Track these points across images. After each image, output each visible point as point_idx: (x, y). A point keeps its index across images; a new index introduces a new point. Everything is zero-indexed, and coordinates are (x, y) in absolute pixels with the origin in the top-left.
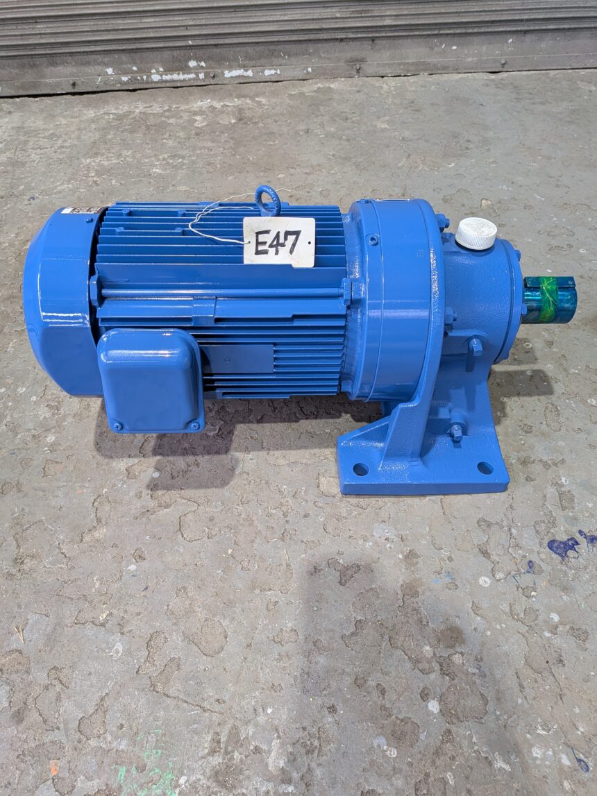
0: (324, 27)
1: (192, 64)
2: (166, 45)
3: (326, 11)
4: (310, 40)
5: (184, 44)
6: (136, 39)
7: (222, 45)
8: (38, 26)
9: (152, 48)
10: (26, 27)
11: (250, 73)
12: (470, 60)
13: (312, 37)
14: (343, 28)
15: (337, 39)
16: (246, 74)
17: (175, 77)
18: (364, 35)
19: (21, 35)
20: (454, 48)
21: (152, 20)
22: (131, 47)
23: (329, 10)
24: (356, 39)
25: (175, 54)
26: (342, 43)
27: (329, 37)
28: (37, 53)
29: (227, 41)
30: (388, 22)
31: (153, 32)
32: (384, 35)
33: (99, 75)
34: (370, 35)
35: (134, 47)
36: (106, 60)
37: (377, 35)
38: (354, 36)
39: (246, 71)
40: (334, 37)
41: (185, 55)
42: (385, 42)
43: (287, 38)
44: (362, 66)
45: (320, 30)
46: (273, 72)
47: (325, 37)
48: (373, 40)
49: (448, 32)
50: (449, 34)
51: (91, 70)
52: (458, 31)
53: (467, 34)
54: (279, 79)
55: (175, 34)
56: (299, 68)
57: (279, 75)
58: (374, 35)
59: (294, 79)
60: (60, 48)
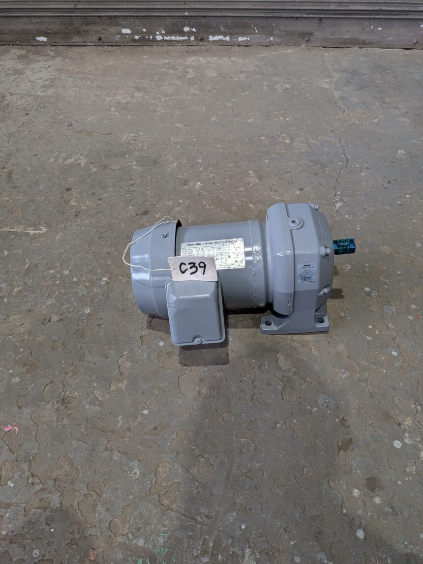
0: (286, 8)
1: (186, 29)
2: (169, 15)
4: (274, 17)
5: (182, 15)
6: (147, 9)
7: (209, 16)
9: (159, 16)
11: (228, 38)
12: (390, 39)
13: (276, 15)
14: (300, 10)
15: (294, 18)
16: (225, 39)
17: (173, 38)
18: (314, 16)
19: (65, 1)
20: (380, 29)
22: (143, 15)
24: (308, 18)
25: (174, 21)
26: (298, 21)
27: (289, 16)
28: (75, 15)
29: (213, 15)
30: (333, 7)
31: (160, 4)
32: (329, 16)
33: (119, 34)
34: (318, 16)
35: (146, 15)
36: (124, 23)
37: (324, 16)
38: (307, 16)
39: (225, 37)
40: (292, 16)
41: (182, 22)
42: (328, 22)
43: (258, 15)
44: (310, 38)
45: (282, 10)
46: (245, 39)
47: (286, 16)
48: (320, 20)
49: (377, 17)
50: (377, 19)
51: (112, 29)
52: (384, 17)
53: (390, 19)
54: (249, 45)
55: (176, 7)
56: (264, 37)
57: (249, 41)
58: (322, 16)
59: (259, 45)
60: (92, 12)
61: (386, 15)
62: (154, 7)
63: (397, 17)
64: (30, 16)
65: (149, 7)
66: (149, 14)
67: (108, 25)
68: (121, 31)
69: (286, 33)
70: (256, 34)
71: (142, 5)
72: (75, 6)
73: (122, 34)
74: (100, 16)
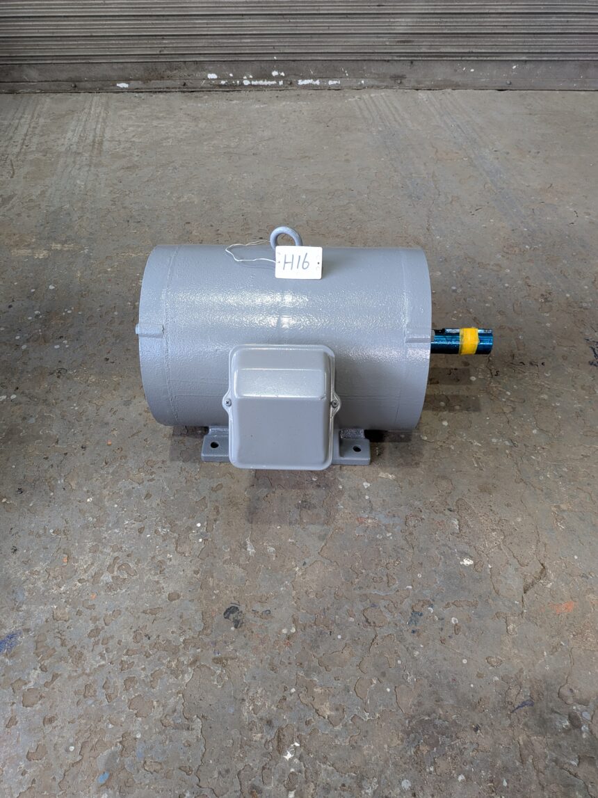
0: (376, 51)
1: (275, 73)
2: (257, 59)
3: (379, 40)
4: (365, 60)
5: (270, 59)
6: (235, 54)
7: (298, 60)
8: (164, 42)
9: (246, 61)
10: (155, 42)
11: (317, 82)
12: (484, 80)
13: (367, 58)
14: (390, 53)
15: (385, 61)
16: (315, 83)
17: (261, 82)
18: (405, 59)
19: (150, 47)
20: (472, 70)
21: (249, 41)
22: (231, 59)
23: (381, 39)
24: (400, 60)
25: (262, 66)
26: (388, 64)
27: (380, 59)
28: (160, 60)
29: (302, 58)
30: (424, 50)
31: (249, 49)
32: (420, 59)
33: (204, 79)
34: (410, 59)
35: (233, 59)
36: (211, 68)
37: (415, 59)
38: (398, 59)
39: (315, 80)
40: (383, 59)
41: (270, 67)
42: (420, 64)
43: (348, 58)
44: (403, 81)
45: (373, 53)
46: (335, 82)
47: (376, 59)
48: (412, 63)
49: (467, 59)
50: (468, 60)
51: (198, 75)
52: (476, 59)
53: (482, 60)
54: (340, 88)
55: (265, 52)
56: (355, 80)
57: (340, 85)
58: (413, 59)
59: (351, 88)
60: (178, 58)
61: (477, 57)
62: (242, 52)
63: (488, 59)
64: (112, 63)
65: (237, 52)
66: (237, 59)
67: (193, 71)
68: (207, 77)
69: (377, 76)
70: (346, 77)
71: (230, 50)
72: (160, 51)
73: (208, 79)
74: (185, 62)
